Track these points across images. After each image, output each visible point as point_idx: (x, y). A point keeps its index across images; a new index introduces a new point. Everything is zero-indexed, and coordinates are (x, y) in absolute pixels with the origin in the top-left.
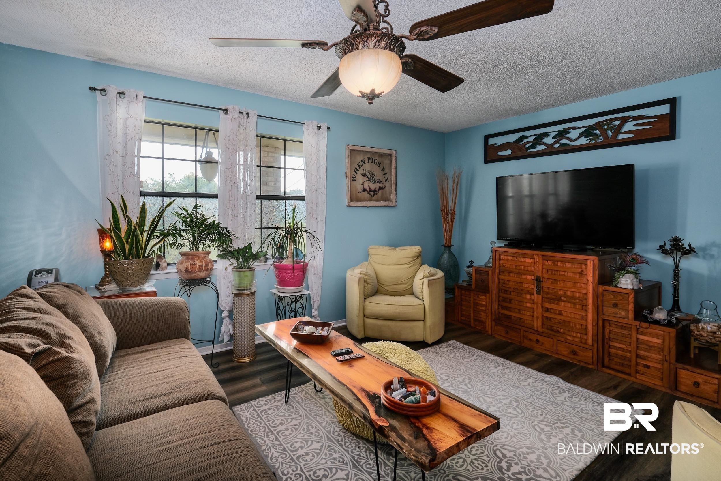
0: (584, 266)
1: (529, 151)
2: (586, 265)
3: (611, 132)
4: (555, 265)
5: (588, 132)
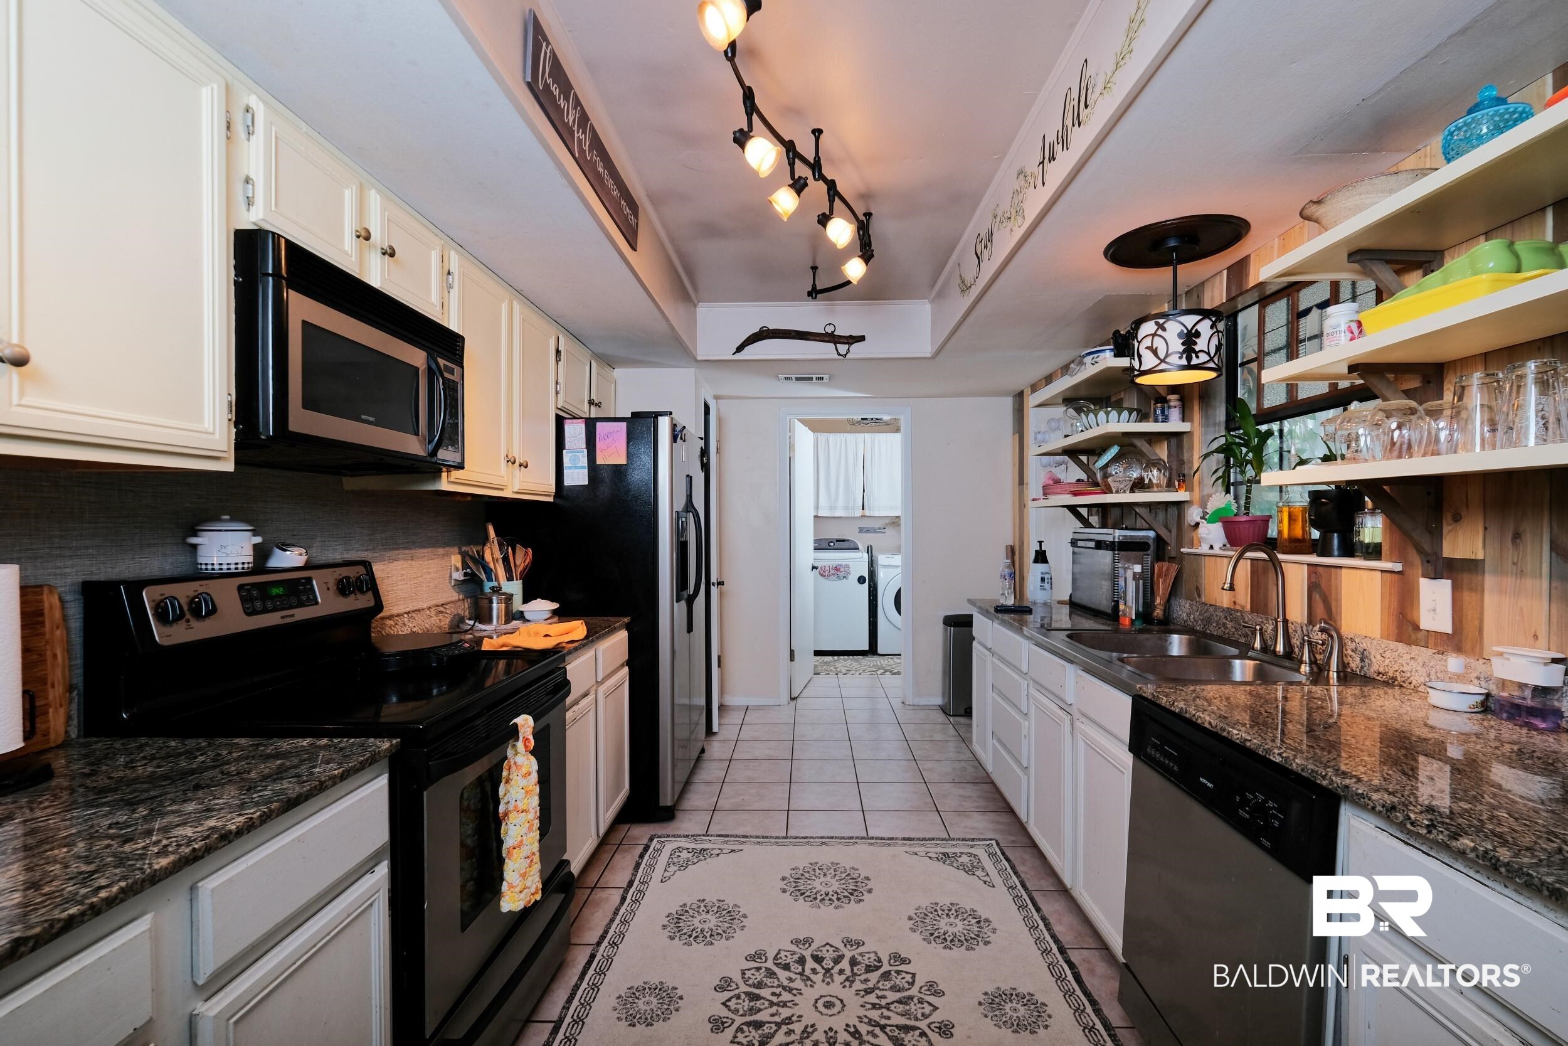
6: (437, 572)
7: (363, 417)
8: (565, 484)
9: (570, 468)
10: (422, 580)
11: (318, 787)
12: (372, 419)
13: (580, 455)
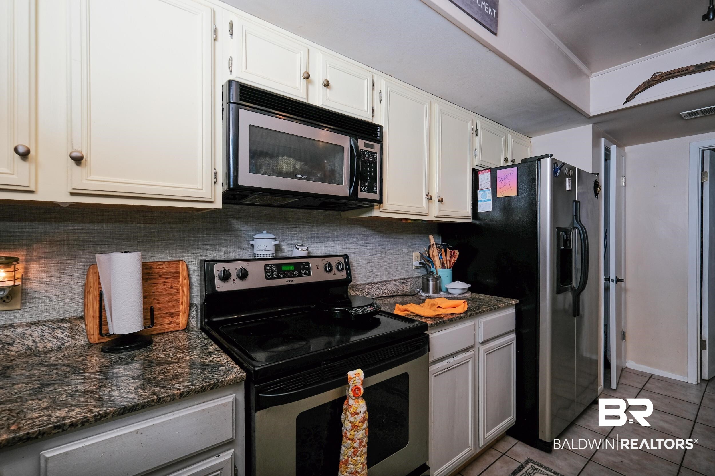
6: (403, 261)
7: (297, 176)
8: (479, 211)
9: (481, 201)
10: (392, 265)
11: (155, 401)
12: (304, 177)
13: (487, 192)
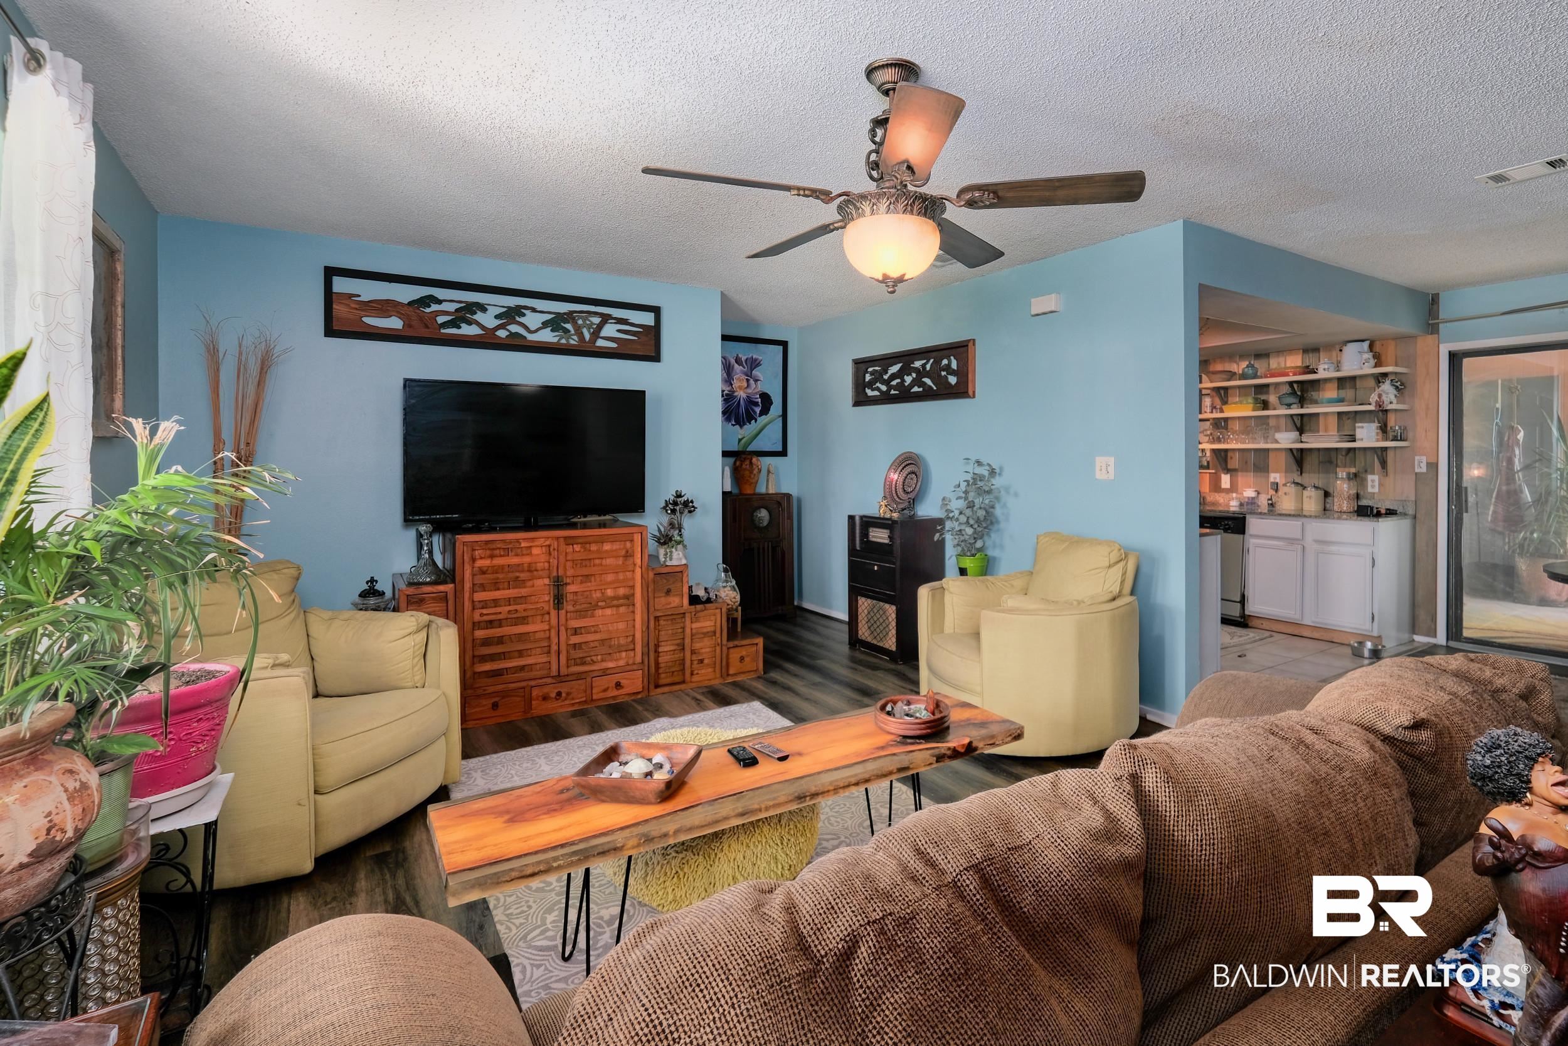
0: (628, 544)
1: (443, 331)
2: (632, 541)
3: (589, 331)
4: (585, 549)
5: (556, 323)
